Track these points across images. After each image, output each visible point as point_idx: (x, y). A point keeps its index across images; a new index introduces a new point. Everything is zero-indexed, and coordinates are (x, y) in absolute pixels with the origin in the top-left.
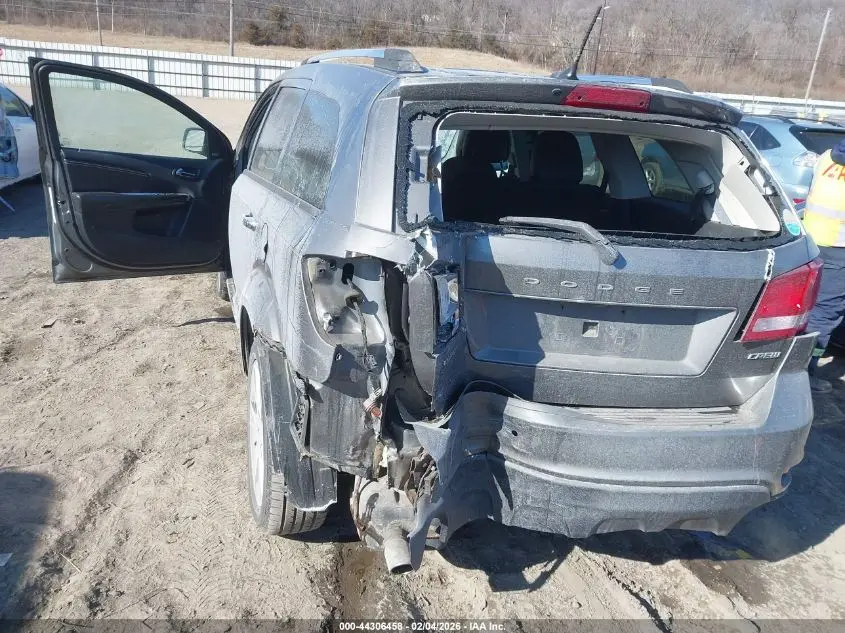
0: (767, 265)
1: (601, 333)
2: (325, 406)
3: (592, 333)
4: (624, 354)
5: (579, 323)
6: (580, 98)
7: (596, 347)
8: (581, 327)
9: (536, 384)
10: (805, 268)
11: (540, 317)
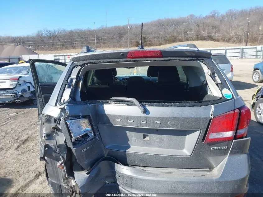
0: (211, 112)
1: (150, 139)
2: (50, 164)
3: (147, 139)
4: (159, 147)
5: (141, 135)
6: (131, 55)
7: (149, 144)
8: (142, 137)
9: (127, 158)
10: (232, 112)
11: (128, 133)
